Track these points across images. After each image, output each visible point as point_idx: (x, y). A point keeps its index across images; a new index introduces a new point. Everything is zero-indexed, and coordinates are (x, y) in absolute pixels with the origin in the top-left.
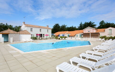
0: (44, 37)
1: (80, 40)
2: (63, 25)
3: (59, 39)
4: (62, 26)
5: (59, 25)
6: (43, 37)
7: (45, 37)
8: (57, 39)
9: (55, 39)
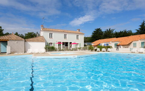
0: (71, 46)
1: (142, 53)
2: (107, 30)
3: (96, 50)
4: (105, 31)
5: (101, 30)
6: (69, 47)
7: (73, 46)
8: (92, 51)
9: (89, 50)
